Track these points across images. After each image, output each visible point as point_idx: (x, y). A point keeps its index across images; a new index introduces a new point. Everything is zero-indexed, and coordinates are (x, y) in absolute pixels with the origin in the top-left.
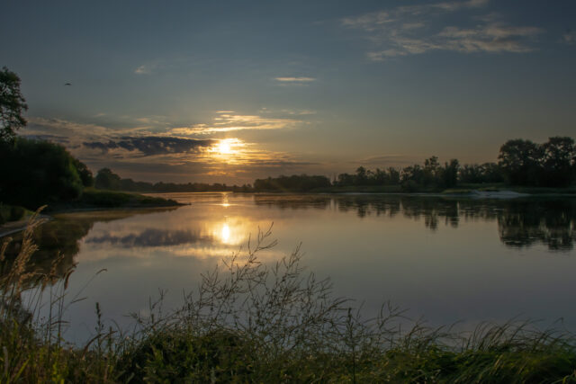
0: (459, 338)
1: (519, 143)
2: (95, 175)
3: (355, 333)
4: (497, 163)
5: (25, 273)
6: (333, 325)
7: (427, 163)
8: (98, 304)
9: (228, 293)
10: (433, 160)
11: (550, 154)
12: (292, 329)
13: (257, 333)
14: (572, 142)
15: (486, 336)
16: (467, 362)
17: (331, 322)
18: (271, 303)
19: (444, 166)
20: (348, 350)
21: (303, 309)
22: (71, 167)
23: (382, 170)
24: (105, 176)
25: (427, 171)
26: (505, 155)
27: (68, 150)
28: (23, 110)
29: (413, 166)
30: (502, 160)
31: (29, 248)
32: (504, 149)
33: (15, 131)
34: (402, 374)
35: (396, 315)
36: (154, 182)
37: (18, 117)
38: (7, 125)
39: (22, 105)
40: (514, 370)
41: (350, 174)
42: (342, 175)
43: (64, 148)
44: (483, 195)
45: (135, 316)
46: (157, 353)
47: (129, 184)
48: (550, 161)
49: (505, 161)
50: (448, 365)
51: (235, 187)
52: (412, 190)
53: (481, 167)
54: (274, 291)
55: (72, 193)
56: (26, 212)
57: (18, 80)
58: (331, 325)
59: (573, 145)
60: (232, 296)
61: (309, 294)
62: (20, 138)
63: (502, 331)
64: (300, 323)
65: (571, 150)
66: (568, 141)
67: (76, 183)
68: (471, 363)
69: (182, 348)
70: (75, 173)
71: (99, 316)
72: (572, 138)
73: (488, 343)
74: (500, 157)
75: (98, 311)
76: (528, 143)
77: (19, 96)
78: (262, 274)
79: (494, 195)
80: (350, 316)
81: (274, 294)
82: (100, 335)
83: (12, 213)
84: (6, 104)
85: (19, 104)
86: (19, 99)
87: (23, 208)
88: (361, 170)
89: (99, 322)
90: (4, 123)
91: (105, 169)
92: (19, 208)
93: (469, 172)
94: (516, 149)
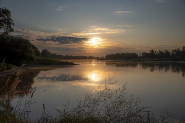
2: (41, 52)
5: (16, 91)
8: (44, 104)
9: (96, 102)
12: (122, 118)
13: (107, 119)
18: (113, 107)
21: (127, 110)
22: (31, 49)
23: (161, 51)
24: (45, 52)
27: (30, 41)
28: (12, 25)
29: (177, 49)
31: (18, 81)
33: (9, 34)
37: (10, 28)
38: (6, 31)
39: (12, 23)
42: (143, 53)
43: (29, 41)
45: (58, 110)
47: (54, 56)
51: (98, 57)
54: (115, 102)
55: (32, 59)
56: (13, 66)
57: (10, 13)
58: (140, 118)
60: (98, 103)
61: (130, 104)
62: (11, 36)
64: (126, 116)
67: (33, 55)
70: (33, 51)
71: (44, 109)
75: (44, 107)
77: (11, 19)
78: (110, 94)
80: (149, 115)
81: (115, 103)
82: (44, 117)
83: (8, 66)
84: (5, 23)
85: (10, 23)
86: (10, 21)
87: (12, 65)
88: (152, 51)
89: (44, 112)
90: (4, 30)
91: (45, 50)
92: (10, 65)
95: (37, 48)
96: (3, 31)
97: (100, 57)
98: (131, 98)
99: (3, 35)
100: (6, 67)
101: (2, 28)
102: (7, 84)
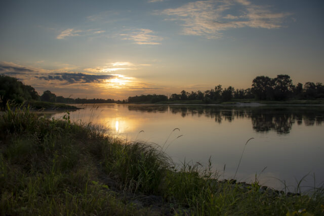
1: (262, 78)
4: (251, 88)
7: (216, 88)
10: (219, 87)
11: (278, 84)
14: (289, 77)
19: (224, 90)
23: (194, 92)
24: (47, 94)
25: (217, 92)
26: (255, 84)
32: (255, 81)
41: (178, 94)
42: (173, 95)
44: (242, 105)
47: (61, 99)
48: (278, 87)
49: (255, 87)
51: (119, 101)
52: (207, 102)
53: (246, 90)
59: (290, 79)
65: (288, 82)
66: (287, 77)
72: (289, 75)
74: (253, 85)
76: (267, 78)
79: (247, 105)
88: (184, 92)
91: (47, 91)
93: (239, 93)
94: (260, 81)
95: (34, 89)
97: (121, 100)
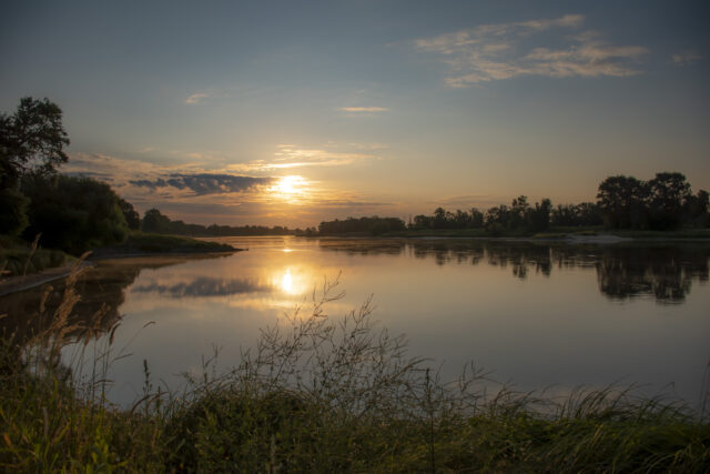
0: (553, 404)
1: (621, 180)
2: (142, 216)
3: (434, 397)
4: (595, 203)
5: (67, 326)
6: (409, 388)
7: (515, 203)
8: (145, 362)
9: (290, 350)
10: (522, 199)
11: (657, 192)
12: (362, 391)
13: (322, 396)
14: (683, 178)
15: (584, 402)
16: (562, 432)
17: (407, 384)
18: (338, 362)
19: (533, 206)
20: (425, 416)
21: (374, 369)
22: (116, 208)
23: (463, 211)
24: (154, 217)
25: (515, 213)
26: (605, 193)
27: (113, 188)
28: (64, 145)
29: (499, 207)
30: (601, 199)
31: (72, 298)
32: (603, 187)
33: (56, 168)
34: (487, 444)
35: (480, 377)
36: (207, 225)
38: (47, 161)
39: (63, 139)
40: (617, 443)
41: (426, 215)
42: (418, 217)
43: (108, 187)
44: (578, 240)
45: (186, 375)
46: (210, 417)
47: (179, 226)
48: (658, 201)
49: (605, 201)
50: (541, 435)
51: (298, 230)
52: (496, 234)
53: (576, 208)
54: (341, 348)
55: (118, 236)
56: (67, 257)
57: (60, 112)
58: (406, 388)
59: (685, 182)
61: (382, 352)
62: (61, 175)
63: (602, 396)
64: (371, 385)
65: (682, 187)
66: (678, 177)
67: (121, 225)
68: (567, 433)
69: (237, 412)
70: (120, 213)
71: (147, 375)
72: (683, 174)
73: (586, 411)
74: (599, 196)
75: (146, 370)
76: (632, 180)
77: (61, 130)
78: (328, 329)
79: (591, 240)
80: (428, 378)
81: (342, 352)
82: (148, 397)
83: (52, 258)
84: (46, 138)
85: (60, 139)
86: (60, 133)
87: (63, 253)
88: (440, 211)
89: (147, 382)
90: (44, 160)
91: (153, 211)
92: (59, 253)
93: (564, 213)
94: (617, 187)
95: (132, 207)
96: (41, 162)
97: (304, 228)
98: (384, 336)
99: (40, 172)
100: (48, 260)
101: (39, 152)
102: (43, 308)
